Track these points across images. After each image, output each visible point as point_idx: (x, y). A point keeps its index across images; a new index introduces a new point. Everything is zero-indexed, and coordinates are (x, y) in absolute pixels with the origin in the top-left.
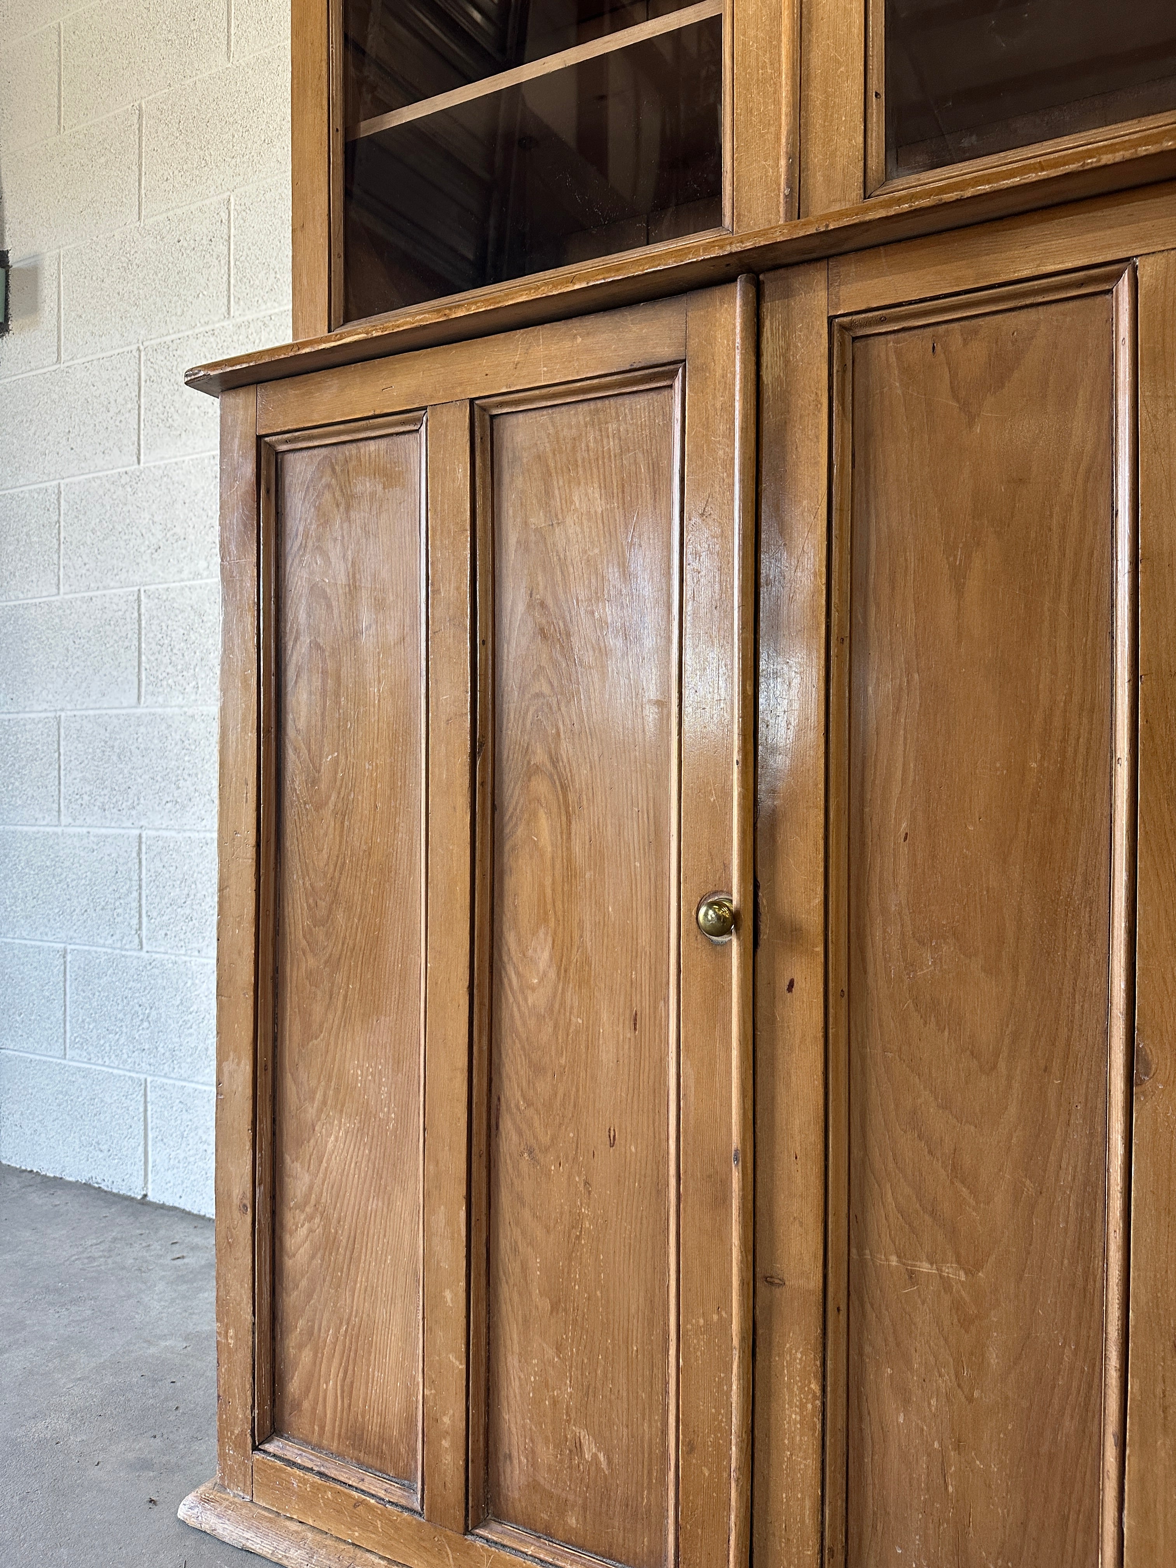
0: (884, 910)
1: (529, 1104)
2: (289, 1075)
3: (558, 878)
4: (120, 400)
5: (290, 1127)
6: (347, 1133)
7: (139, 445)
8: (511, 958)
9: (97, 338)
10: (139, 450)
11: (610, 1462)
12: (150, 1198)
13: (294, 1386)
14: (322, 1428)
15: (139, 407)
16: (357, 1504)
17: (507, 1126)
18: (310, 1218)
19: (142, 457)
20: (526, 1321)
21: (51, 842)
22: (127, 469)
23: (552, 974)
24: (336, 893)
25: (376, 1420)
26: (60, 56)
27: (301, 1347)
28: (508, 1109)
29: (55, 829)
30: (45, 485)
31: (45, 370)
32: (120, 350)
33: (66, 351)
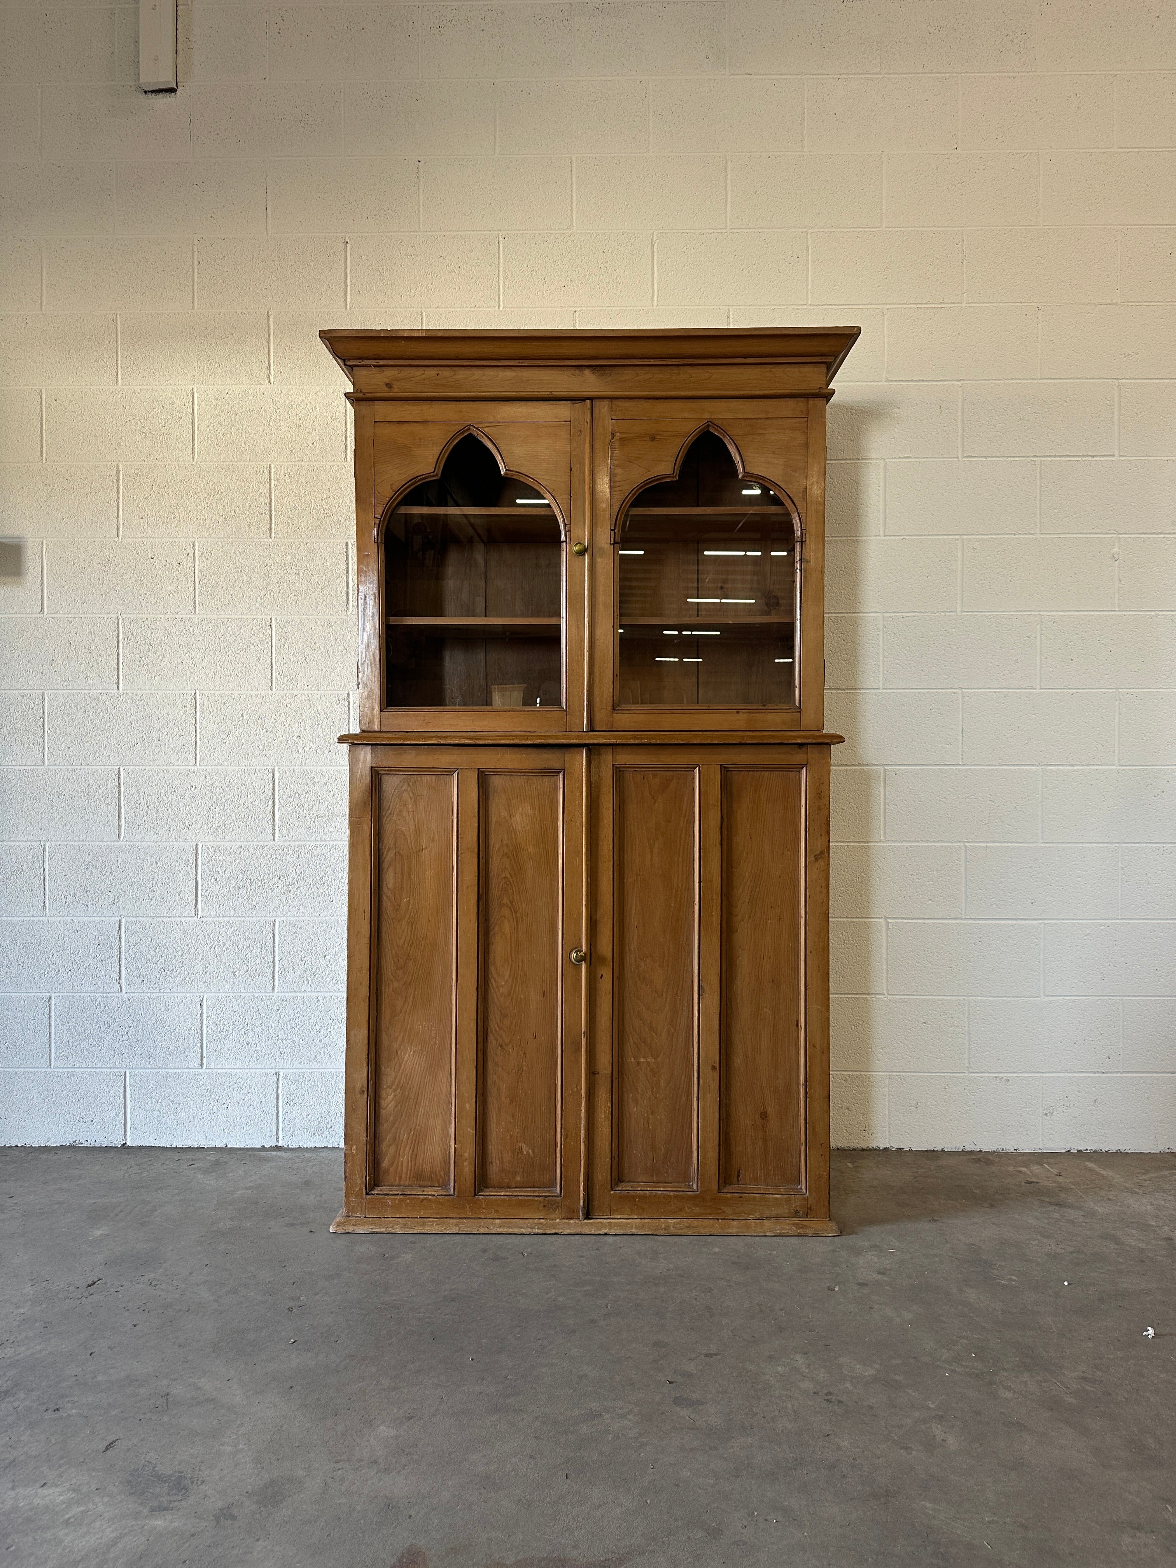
0: (630, 950)
1: (501, 1029)
2: (384, 1033)
3: (513, 945)
4: (101, 647)
5: (384, 1054)
6: (414, 1052)
7: (118, 678)
8: (492, 976)
10: (118, 681)
11: (533, 1152)
12: (129, 1144)
13: (385, 1164)
14: (400, 1177)
15: (118, 654)
16: (423, 1200)
17: (491, 1037)
18: (395, 1091)
19: (121, 686)
20: (499, 1108)
21: (36, 927)
22: (107, 692)
23: (510, 980)
24: (408, 956)
25: (429, 1165)
26: (42, 411)
27: (389, 1146)
28: (492, 1031)
29: (41, 919)
30: (29, 692)
31: (29, 616)
32: (101, 616)
33: (49, 606)
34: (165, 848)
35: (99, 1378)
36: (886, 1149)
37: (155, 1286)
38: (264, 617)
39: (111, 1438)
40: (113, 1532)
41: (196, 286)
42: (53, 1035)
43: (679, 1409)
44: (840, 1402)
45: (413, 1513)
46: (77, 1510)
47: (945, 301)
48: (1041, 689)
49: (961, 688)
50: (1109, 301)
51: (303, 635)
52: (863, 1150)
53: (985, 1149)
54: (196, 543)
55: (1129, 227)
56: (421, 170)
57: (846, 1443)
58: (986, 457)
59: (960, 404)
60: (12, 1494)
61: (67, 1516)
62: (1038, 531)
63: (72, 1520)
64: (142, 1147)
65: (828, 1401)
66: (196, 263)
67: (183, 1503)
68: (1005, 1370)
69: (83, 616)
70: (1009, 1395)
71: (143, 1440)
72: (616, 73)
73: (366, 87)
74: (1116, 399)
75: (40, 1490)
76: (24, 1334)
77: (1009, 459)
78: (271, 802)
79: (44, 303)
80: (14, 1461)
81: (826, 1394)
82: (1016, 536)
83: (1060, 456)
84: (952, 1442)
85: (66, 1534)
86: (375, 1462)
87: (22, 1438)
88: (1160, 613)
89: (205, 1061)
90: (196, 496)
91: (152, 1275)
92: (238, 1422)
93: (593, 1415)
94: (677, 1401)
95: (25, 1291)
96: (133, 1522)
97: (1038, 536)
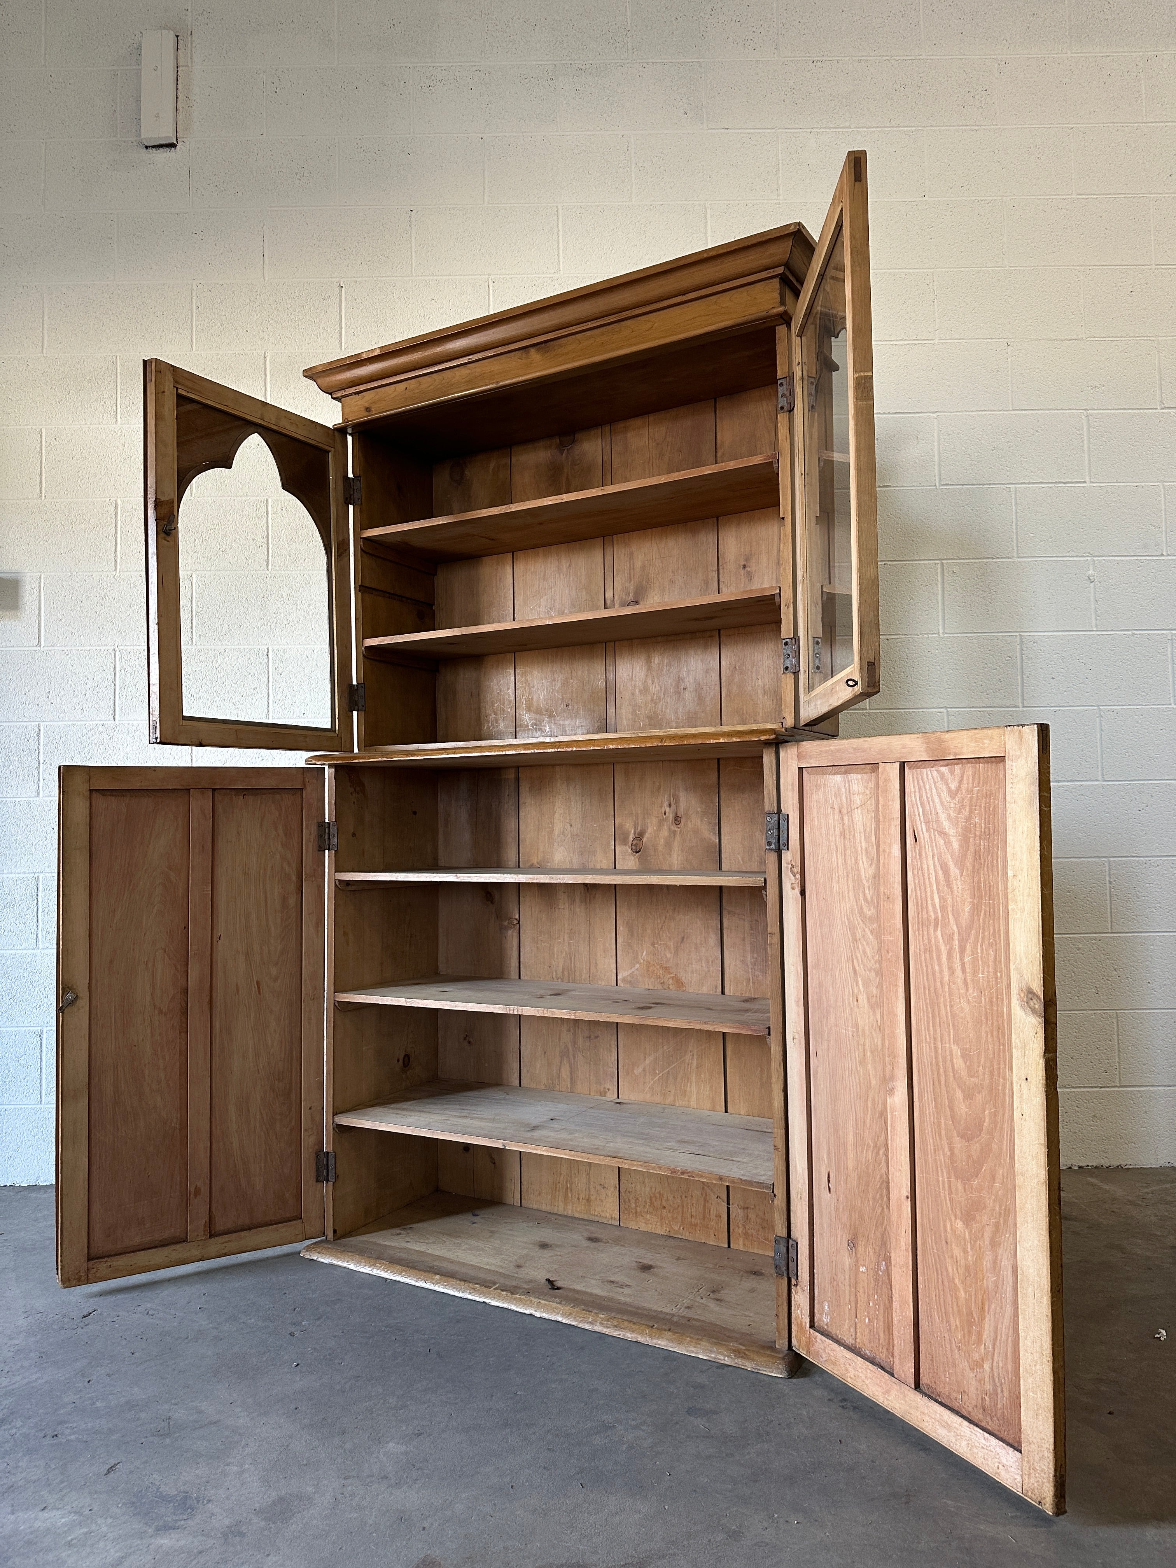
4: (97, 678)
7: (115, 709)
9: (76, 637)
10: (115, 713)
15: (115, 685)
19: (117, 716)
22: (104, 722)
26: (41, 450)
30: (25, 724)
31: (26, 649)
32: (98, 648)
33: (46, 640)
35: (98, 1404)
37: (153, 1315)
38: (261, 647)
39: (113, 1462)
40: (116, 1552)
41: (194, 329)
42: (43, 1070)
46: (79, 1532)
47: (918, 338)
48: (1024, 707)
49: (946, 708)
50: (1075, 337)
51: (299, 664)
54: (194, 576)
55: (1090, 268)
56: (413, 219)
58: (963, 485)
59: (936, 435)
60: (12, 1517)
61: (69, 1538)
62: (1015, 555)
63: (74, 1542)
66: (194, 307)
67: (189, 1522)
69: (80, 648)
71: (146, 1462)
72: (598, 129)
73: (360, 141)
74: (1085, 429)
75: (40, 1514)
76: (19, 1364)
77: (985, 486)
79: (45, 347)
80: (12, 1486)
82: (994, 560)
83: (1034, 483)
85: (69, 1556)
87: (20, 1464)
88: (1136, 632)
90: (194, 530)
91: (149, 1305)
92: (243, 1443)
95: (19, 1323)
96: (139, 1542)
97: (1016, 560)
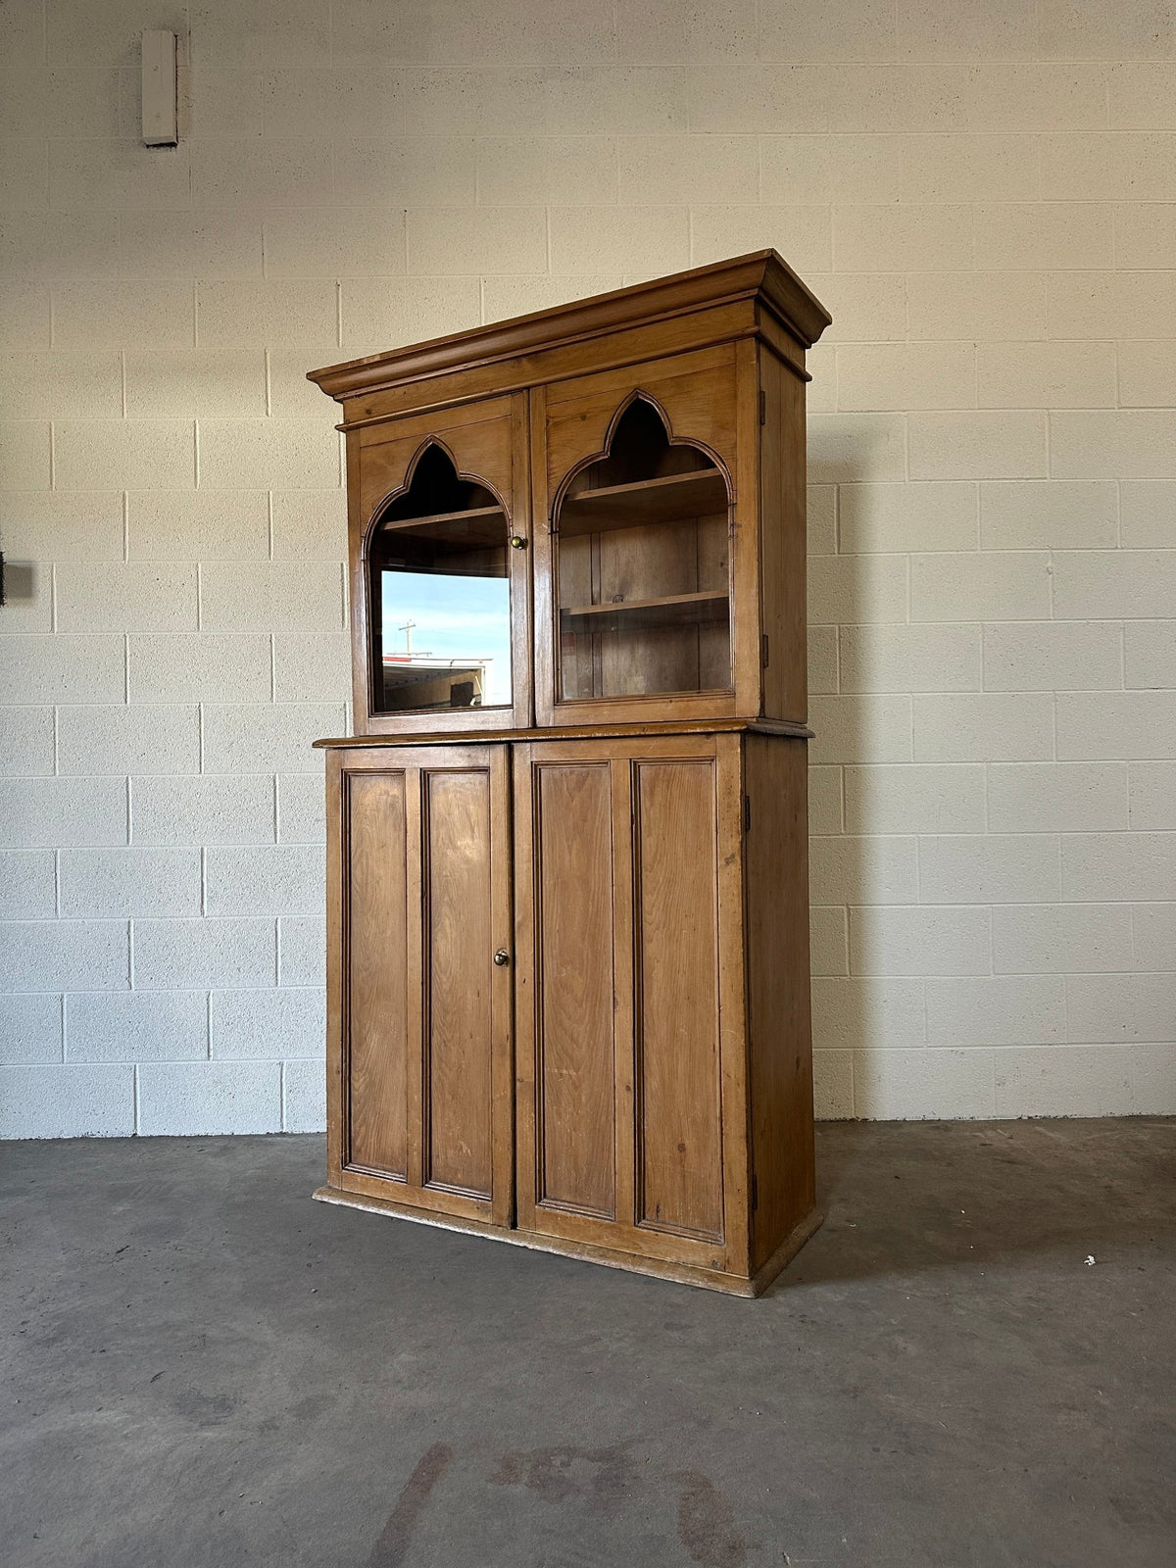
4: (109, 663)
7: (126, 692)
9: (88, 623)
10: (126, 695)
12: (139, 1134)
15: (126, 669)
19: (128, 699)
21: (49, 929)
22: (116, 705)
26: (51, 443)
29: (53, 921)
30: (41, 706)
31: (40, 635)
33: (59, 626)
34: (173, 852)
35: (139, 1325)
36: (852, 1120)
37: (181, 1250)
38: (264, 633)
40: (167, 1443)
41: (197, 326)
42: (65, 1032)
43: (669, 1332)
44: (812, 1322)
45: (437, 1419)
46: (133, 1427)
47: (891, 339)
48: (984, 692)
52: (831, 1121)
53: (943, 1118)
54: (200, 565)
56: (407, 219)
57: (819, 1353)
58: (930, 481)
59: (905, 433)
60: (73, 1417)
61: (125, 1432)
62: (979, 547)
64: (151, 1137)
65: (802, 1322)
66: (197, 304)
67: (229, 1418)
68: (960, 1293)
69: (92, 634)
70: (963, 1313)
72: (586, 132)
74: (1047, 427)
77: (951, 482)
78: (272, 807)
79: (53, 342)
81: (801, 1317)
82: (959, 552)
83: (997, 479)
84: (912, 1350)
86: (399, 1381)
87: (76, 1374)
89: (211, 1054)
90: (199, 521)
91: (176, 1242)
92: (272, 1355)
93: (594, 1339)
94: (667, 1326)
95: (59, 1258)
97: (979, 552)
